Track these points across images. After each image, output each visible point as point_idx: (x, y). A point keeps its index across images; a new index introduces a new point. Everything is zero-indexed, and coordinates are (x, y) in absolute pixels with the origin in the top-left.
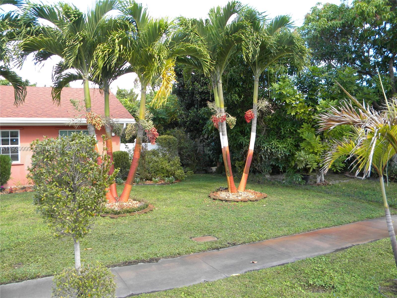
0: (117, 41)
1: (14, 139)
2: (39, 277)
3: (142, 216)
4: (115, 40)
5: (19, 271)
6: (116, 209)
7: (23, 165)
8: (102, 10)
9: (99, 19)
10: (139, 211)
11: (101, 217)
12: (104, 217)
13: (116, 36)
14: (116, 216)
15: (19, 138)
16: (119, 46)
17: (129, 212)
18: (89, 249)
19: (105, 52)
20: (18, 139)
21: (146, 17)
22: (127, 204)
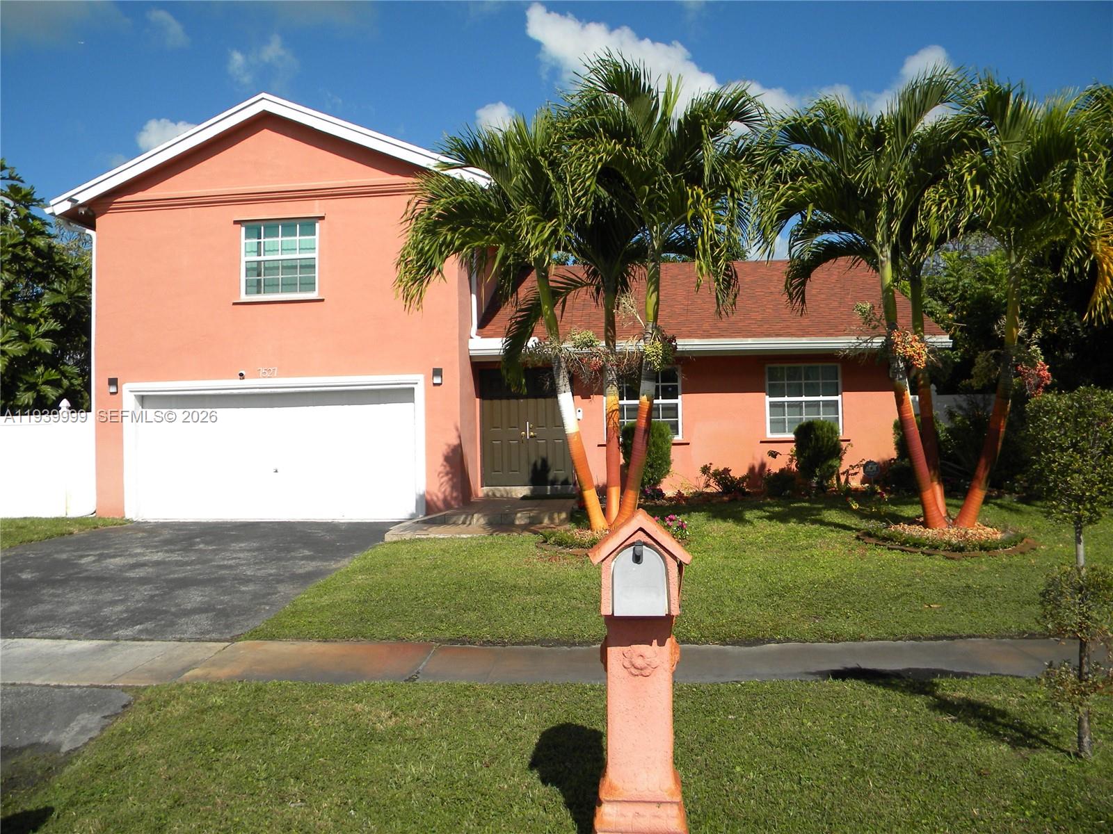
0: (967, 178)
1: (670, 386)
2: (864, 639)
3: (1016, 559)
4: (963, 176)
5: (829, 626)
6: (954, 541)
7: (688, 444)
8: (918, 108)
9: (911, 129)
10: (1006, 548)
11: (922, 556)
12: (929, 555)
13: (964, 166)
14: (957, 555)
15: (679, 384)
16: (973, 186)
17: (982, 548)
18: (935, 606)
19: (944, 204)
20: (677, 386)
21: (1022, 108)
22: (974, 532)
